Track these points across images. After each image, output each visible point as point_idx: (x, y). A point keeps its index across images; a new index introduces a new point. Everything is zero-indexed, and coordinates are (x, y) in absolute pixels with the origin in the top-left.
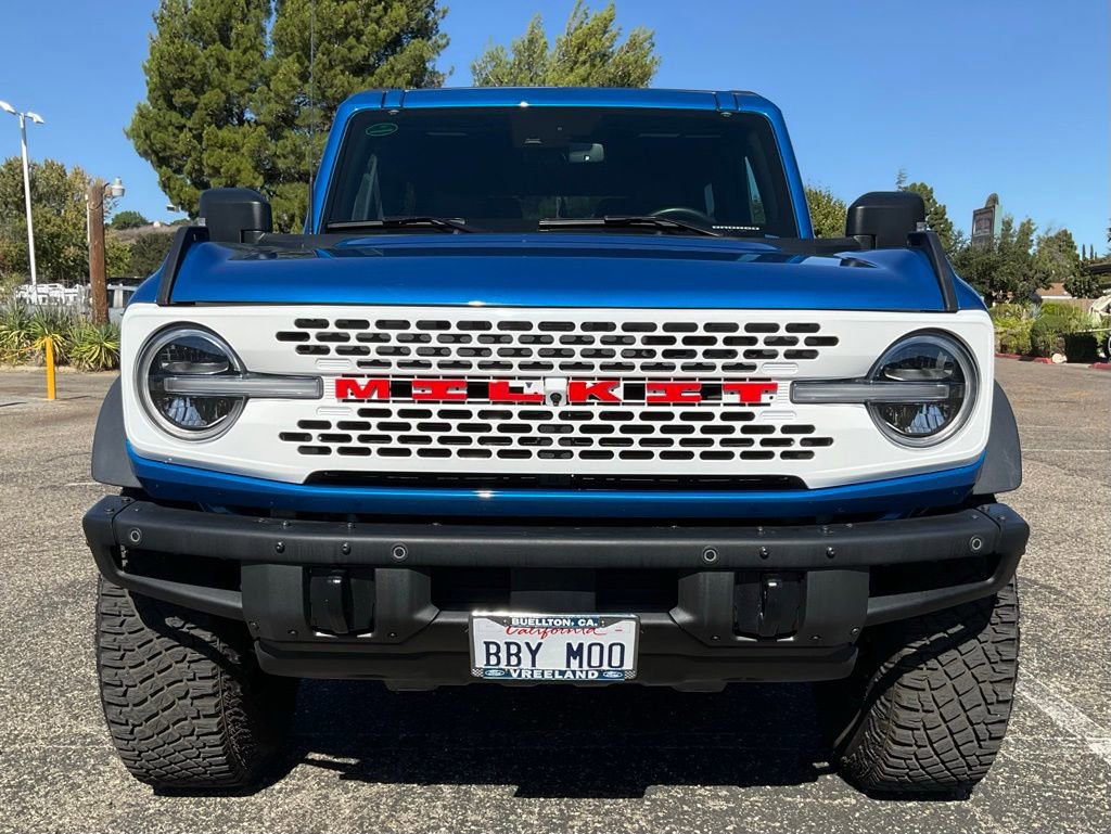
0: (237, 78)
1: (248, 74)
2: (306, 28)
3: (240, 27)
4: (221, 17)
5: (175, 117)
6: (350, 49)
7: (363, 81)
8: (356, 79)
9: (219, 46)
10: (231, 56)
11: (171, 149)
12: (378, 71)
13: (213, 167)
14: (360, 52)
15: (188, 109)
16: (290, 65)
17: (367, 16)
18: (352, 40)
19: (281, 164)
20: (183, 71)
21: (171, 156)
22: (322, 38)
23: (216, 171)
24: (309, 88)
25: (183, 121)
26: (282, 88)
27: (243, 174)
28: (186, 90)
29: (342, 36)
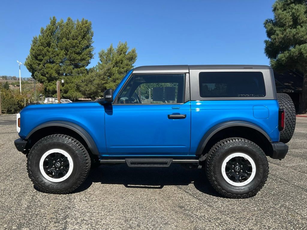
0: (52, 54)
1: (54, 53)
2: (67, 45)
3: (53, 44)
4: (48, 42)
5: (38, 62)
6: (76, 49)
7: (79, 56)
8: (77, 55)
9: (47, 47)
10: (50, 49)
11: (36, 68)
12: (82, 54)
13: (47, 72)
14: (78, 50)
15: (41, 60)
16: (63, 52)
17: (80, 43)
18: (76, 48)
19: (61, 72)
20: (41, 52)
21: (37, 70)
22: (70, 47)
23: (47, 73)
24: (68, 57)
25: (39, 62)
26: (61, 57)
27: (53, 74)
28: (41, 56)
29: (74, 47)
